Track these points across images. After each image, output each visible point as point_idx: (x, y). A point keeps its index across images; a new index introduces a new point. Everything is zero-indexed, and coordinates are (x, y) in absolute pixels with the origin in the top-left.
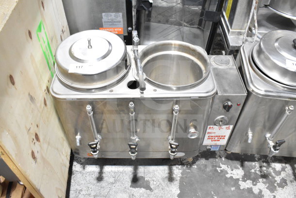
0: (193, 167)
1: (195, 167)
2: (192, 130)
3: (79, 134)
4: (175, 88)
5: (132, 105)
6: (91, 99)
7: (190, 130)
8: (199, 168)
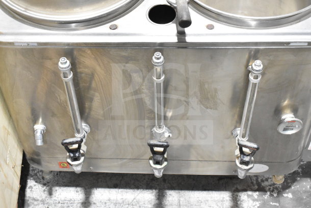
0: (285, 195)
1: (288, 195)
2: (288, 116)
3: (41, 120)
4: (253, 23)
5: (158, 58)
6: (68, 44)
7: (283, 117)
8: (298, 199)
